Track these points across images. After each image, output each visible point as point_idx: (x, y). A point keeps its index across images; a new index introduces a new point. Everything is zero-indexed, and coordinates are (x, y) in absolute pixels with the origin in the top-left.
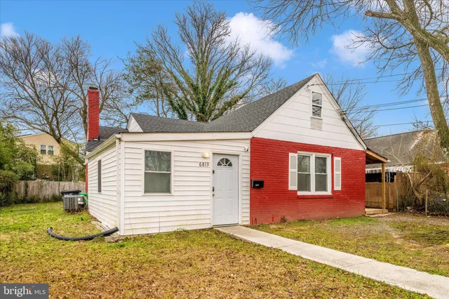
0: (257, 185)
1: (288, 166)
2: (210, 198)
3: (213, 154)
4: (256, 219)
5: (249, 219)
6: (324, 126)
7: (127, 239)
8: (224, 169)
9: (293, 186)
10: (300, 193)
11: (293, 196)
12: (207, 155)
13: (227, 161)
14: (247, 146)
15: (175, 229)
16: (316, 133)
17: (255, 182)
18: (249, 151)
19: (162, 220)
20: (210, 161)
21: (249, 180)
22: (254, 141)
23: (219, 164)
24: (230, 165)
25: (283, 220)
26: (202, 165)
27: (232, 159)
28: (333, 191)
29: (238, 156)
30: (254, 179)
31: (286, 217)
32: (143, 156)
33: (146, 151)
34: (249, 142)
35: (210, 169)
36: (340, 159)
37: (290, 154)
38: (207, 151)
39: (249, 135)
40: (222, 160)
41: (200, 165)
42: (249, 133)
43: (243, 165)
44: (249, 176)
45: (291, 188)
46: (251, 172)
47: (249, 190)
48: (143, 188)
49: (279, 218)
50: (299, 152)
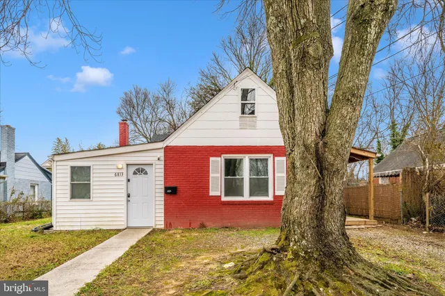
0: (171, 191)
1: (209, 171)
3: (127, 165)
4: (170, 224)
5: (163, 223)
6: (259, 124)
8: (140, 177)
11: (215, 202)
12: (120, 166)
13: (143, 170)
14: (161, 154)
15: (94, 228)
16: (248, 132)
17: (169, 188)
18: (163, 158)
19: (83, 220)
20: (124, 171)
21: (163, 187)
22: (168, 150)
23: (135, 173)
24: (146, 173)
25: (203, 226)
26: (117, 175)
27: (146, 168)
29: (152, 164)
30: (168, 185)
31: (205, 224)
32: (69, 171)
33: (71, 167)
34: (163, 150)
35: (124, 178)
37: (211, 159)
38: (121, 162)
39: (161, 145)
40: (138, 170)
41: (113, 175)
42: (162, 143)
44: (163, 183)
45: (212, 193)
46: (165, 178)
47: (163, 195)
48: (69, 195)
49: (199, 223)
50: (223, 156)
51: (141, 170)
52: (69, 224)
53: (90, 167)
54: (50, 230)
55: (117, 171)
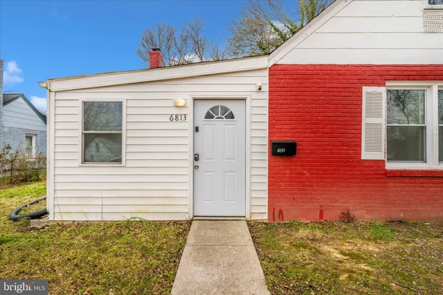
0: (282, 150)
1: (360, 112)
2: (189, 171)
3: (195, 100)
4: (281, 212)
5: (265, 210)
8: (219, 124)
9: (373, 149)
10: (390, 166)
11: (375, 171)
12: (181, 103)
13: (225, 110)
15: (128, 217)
17: (277, 146)
19: (106, 202)
20: (189, 111)
21: (266, 142)
22: (276, 71)
23: (209, 116)
24: (231, 116)
25: (347, 218)
26: (174, 118)
29: (245, 100)
30: (276, 139)
31: (352, 214)
32: (79, 111)
33: (85, 103)
34: (267, 73)
35: (189, 125)
37: (366, 89)
39: (265, 62)
40: (215, 110)
41: (171, 120)
42: (265, 59)
44: (266, 134)
45: (366, 155)
46: (271, 126)
47: (267, 158)
48: (79, 156)
49: (339, 212)
50: (388, 83)
51: (220, 111)
53: (121, 103)
54: (44, 220)
55: (175, 111)
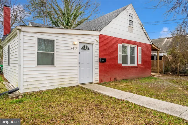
0: (102, 61)
1: (118, 51)
2: (78, 68)
3: (79, 42)
4: (102, 80)
5: (98, 79)
6: (134, 31)
7: (25, 95)
8: (85, 52)
9: (120, 62)
10: (123, 65)
11: (120, 67)
12: (76, 43)
13: (87, 47)
14: (98, 39)
15: (57, 87)
16: (130, 34)
17: (102, 59)
18: (99, 42)
20: (77, 46)
21: (98, 58)
22: (101, 36)
23: (82, 48)
24: (89, 49)
25: (116, 80)
26: (73, 48)
27: (89, 46)
28: (138, 64)
29: (93, 44)
31: (117, 78)
32: (36, 42)
33: (38, 39)
34: (98, 37)
35: (77, 51)
36: (141, 48)
38: (76, 40)
39: (98, 33)
40: (84, 47)
42: (99, 32)
43: (95, 50)
44: (98, 56)
46: (100, 53)
47: (98, 63)
48: (36, 62)
49: (114, 78)
50: (123, 44)
52: (34, 86)
55: (73, 46)
